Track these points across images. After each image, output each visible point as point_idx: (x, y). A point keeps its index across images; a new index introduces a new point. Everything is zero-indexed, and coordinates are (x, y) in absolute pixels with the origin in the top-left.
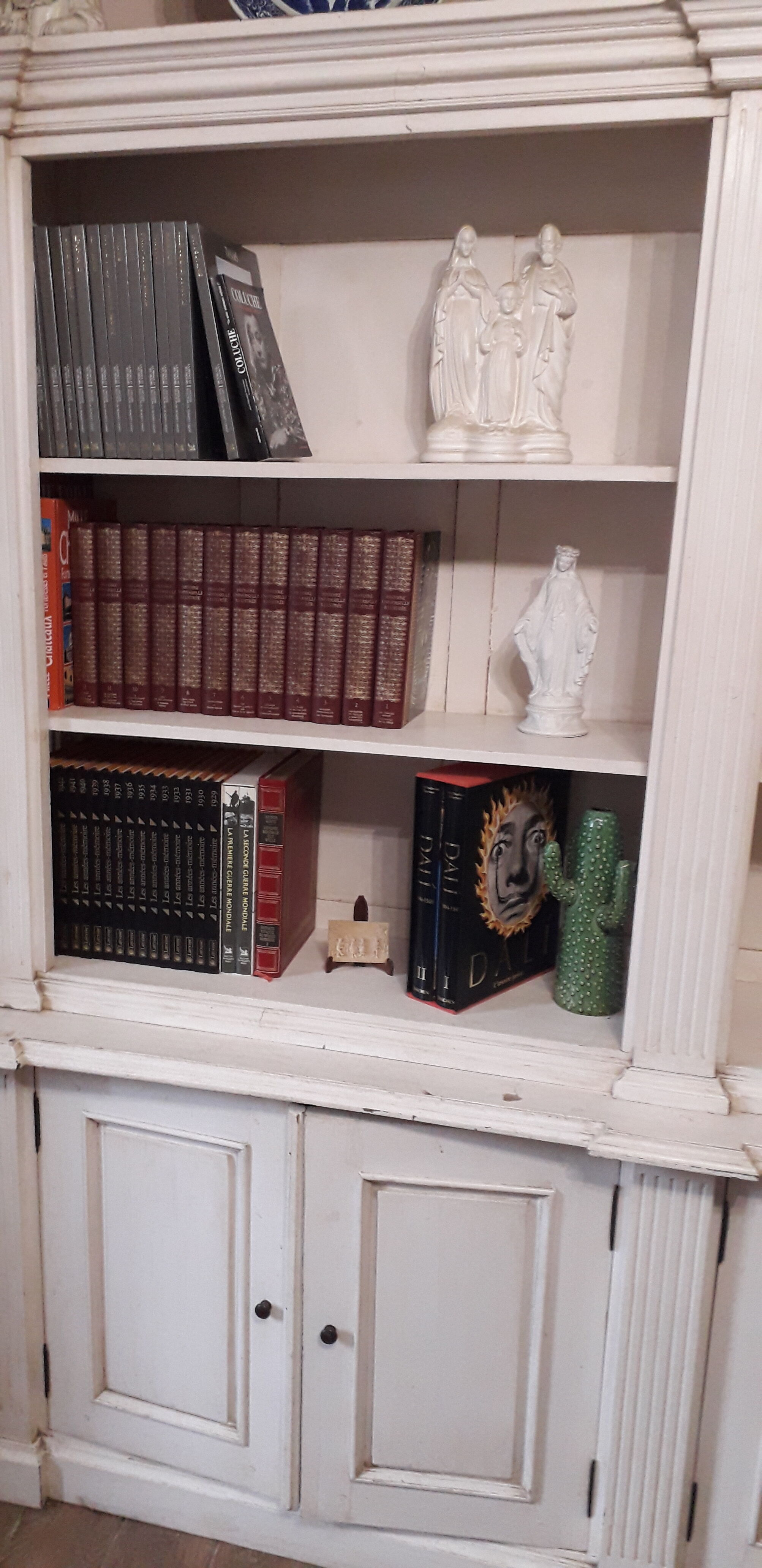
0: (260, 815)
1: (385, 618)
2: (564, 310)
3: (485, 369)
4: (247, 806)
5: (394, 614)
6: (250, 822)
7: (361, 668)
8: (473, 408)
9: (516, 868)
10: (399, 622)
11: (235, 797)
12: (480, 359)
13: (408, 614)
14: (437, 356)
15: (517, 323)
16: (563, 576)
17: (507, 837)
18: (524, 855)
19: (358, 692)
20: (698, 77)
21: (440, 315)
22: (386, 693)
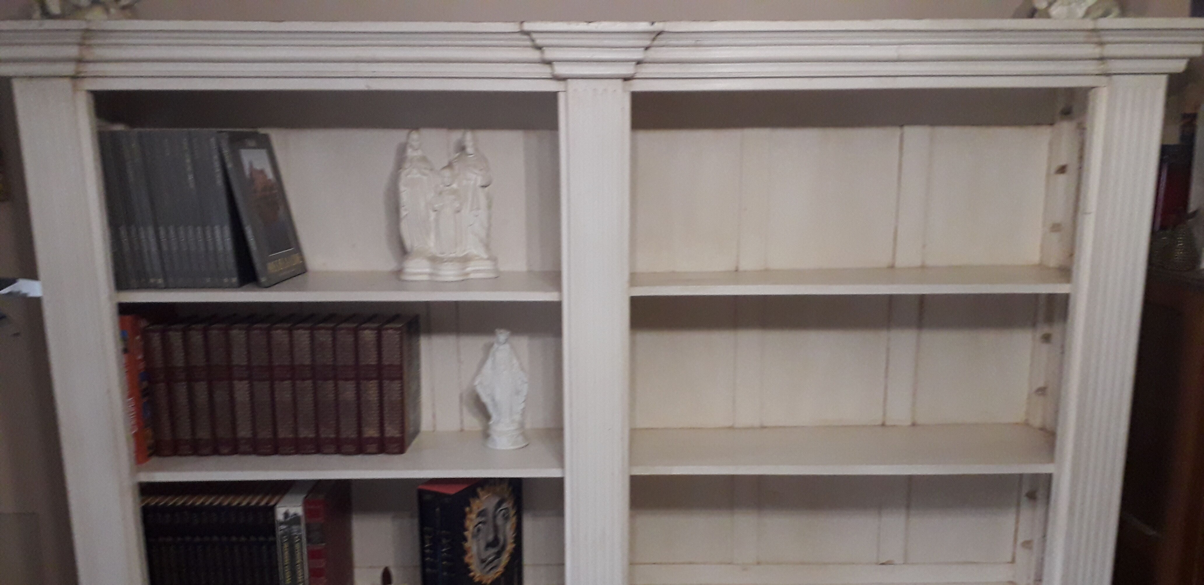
0: (308, 526)
1: (386, 383)
2: (484, 184)
3: (437, 220)
4: (296, 520)
5: (392, 379)
6: (299, 531)
7: (372, 417)
8: (431, 245)
9: (491, 537)
10: (396, 385)
11: (286, 514)
12: (433, 215)
13: (401, 378)
14: (403, 213)
15: (455, 192)
16: (502, 347)
17: (483, 519)
18: (496, 529)
19: (371, 432)
20: (546, 71)
21: (402, 188)
22: (391, 431)
